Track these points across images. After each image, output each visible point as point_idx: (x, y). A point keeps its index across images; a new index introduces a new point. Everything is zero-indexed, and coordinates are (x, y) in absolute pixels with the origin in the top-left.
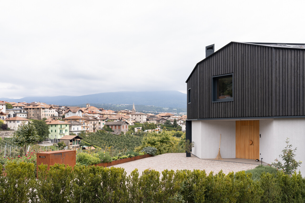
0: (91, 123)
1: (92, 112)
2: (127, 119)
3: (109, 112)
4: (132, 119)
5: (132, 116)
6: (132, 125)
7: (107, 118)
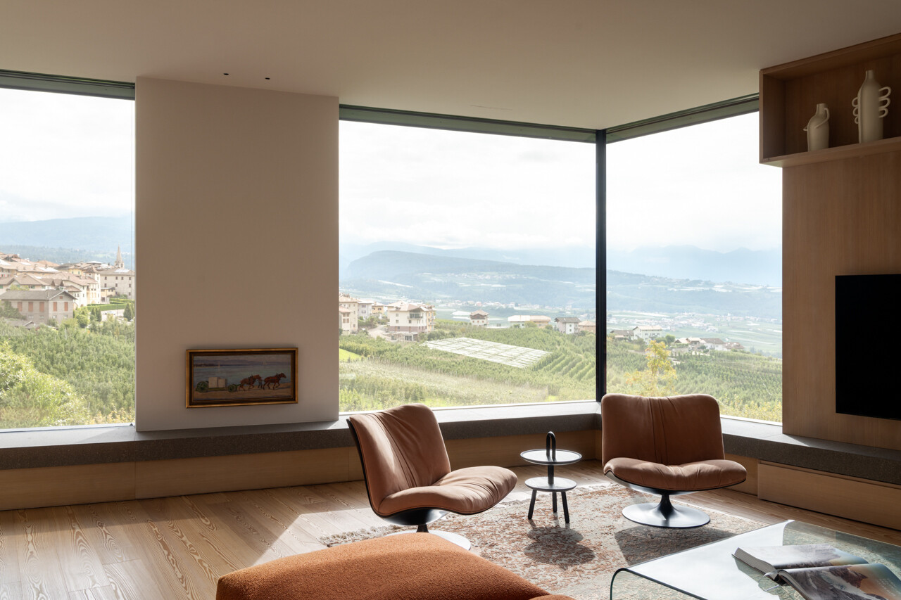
2: (83, 287)
3: (33, 263)
4: (106, 286)
5: (106, 278)
6: (104, 303)
7: (13, 280)
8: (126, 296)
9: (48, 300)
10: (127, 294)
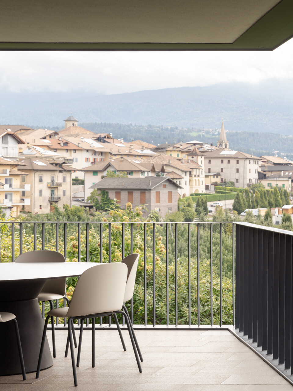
0: (41, 181)
1: (62, 144)
2: (186, 172)
3: (128, 145)
4: (209, 172)
5: (210, 162)
6: (208, 192)
7: (109, 165)
8: (233, 183)
9: (150, 190)
10: (235, 181)
